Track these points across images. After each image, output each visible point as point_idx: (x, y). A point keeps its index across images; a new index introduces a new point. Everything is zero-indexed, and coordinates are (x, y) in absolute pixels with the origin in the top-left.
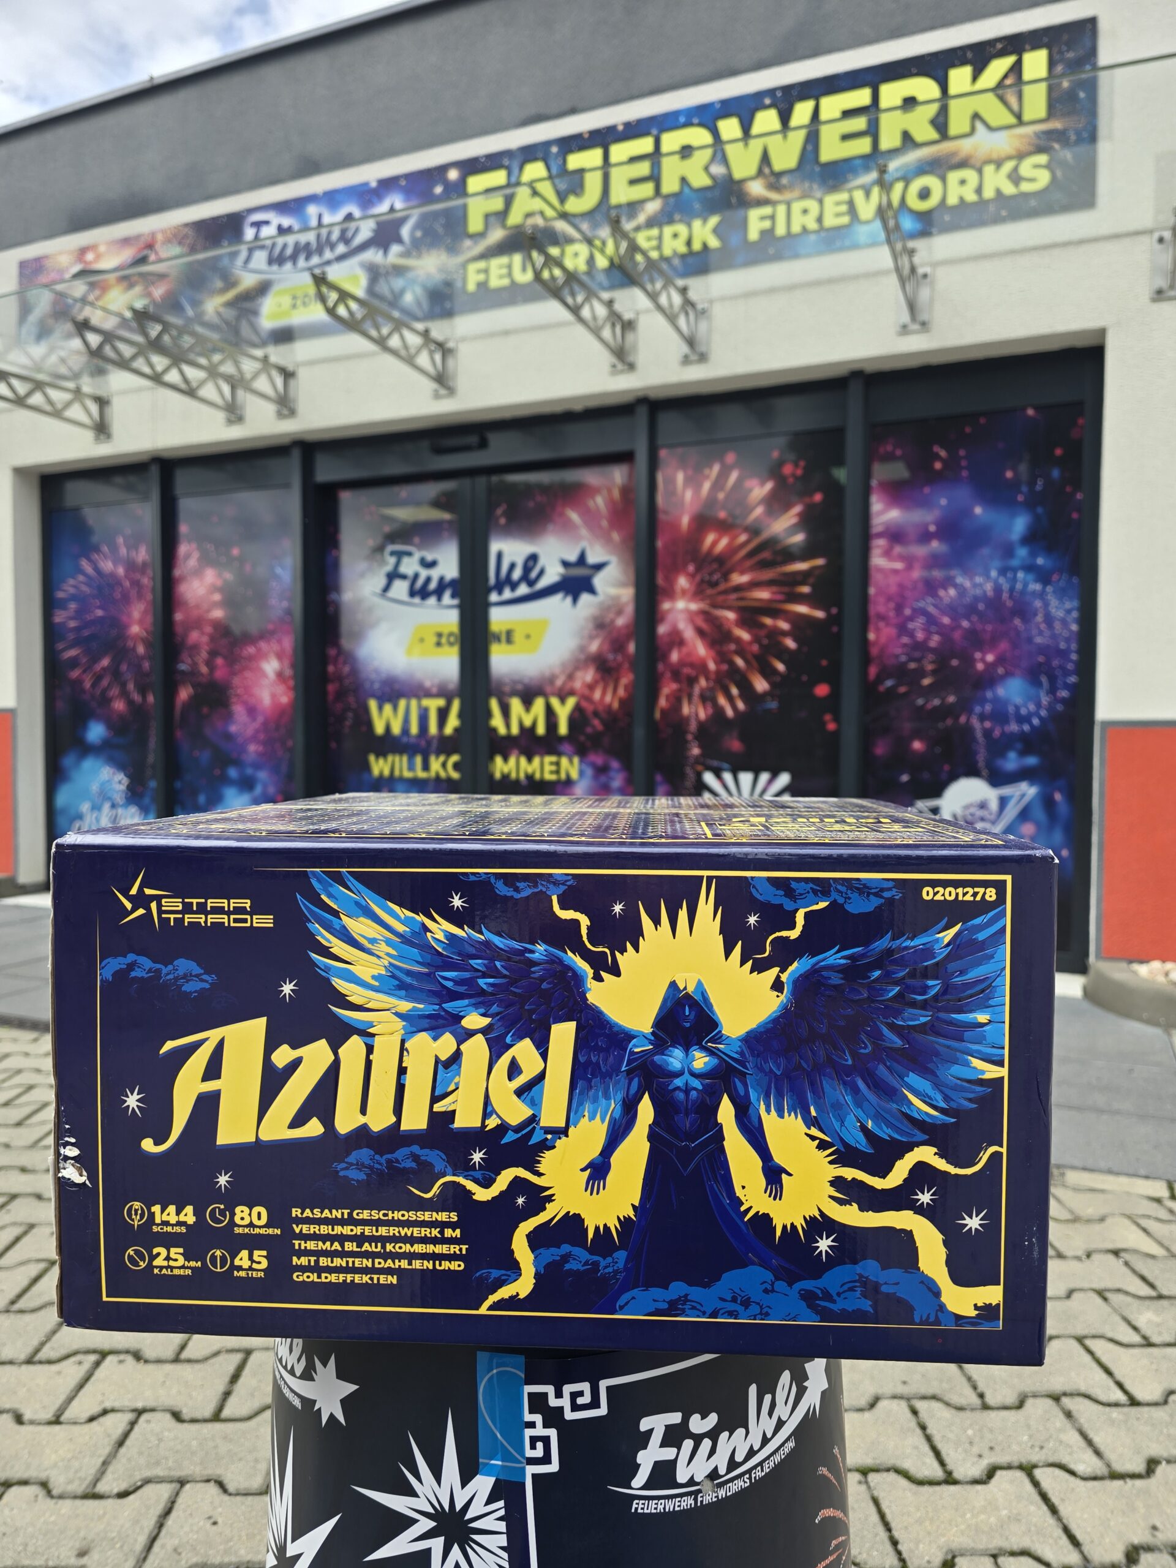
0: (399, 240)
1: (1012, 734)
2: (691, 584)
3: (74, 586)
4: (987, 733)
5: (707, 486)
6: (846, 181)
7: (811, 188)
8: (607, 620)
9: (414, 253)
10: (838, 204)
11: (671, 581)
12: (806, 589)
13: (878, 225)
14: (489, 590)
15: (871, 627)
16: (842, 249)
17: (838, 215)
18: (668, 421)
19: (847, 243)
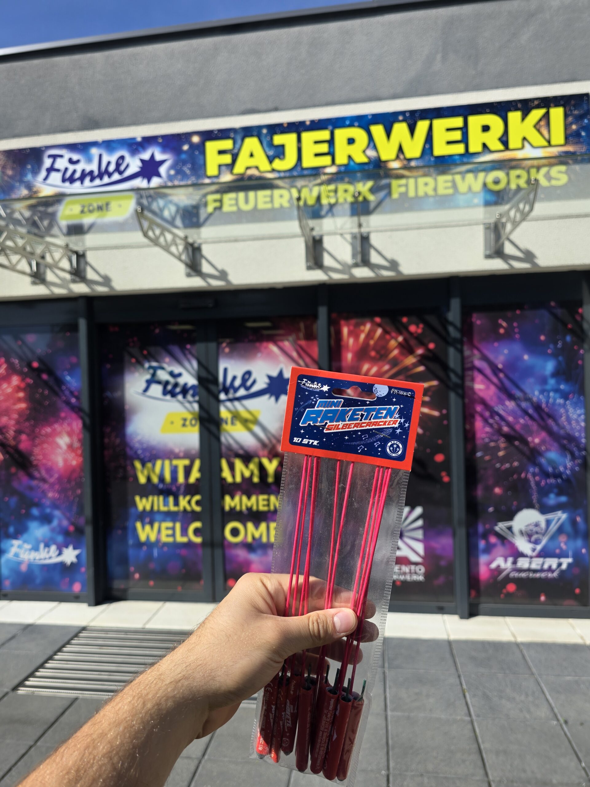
0: (159, 175)
1: (551, 484)
4: (538, 484)
5: (363, 336)
7: (429, 171)
12: (427, 399)
14: (219, 392)
16: (450, 208)
17: (446, 188)
19: (453, 204)
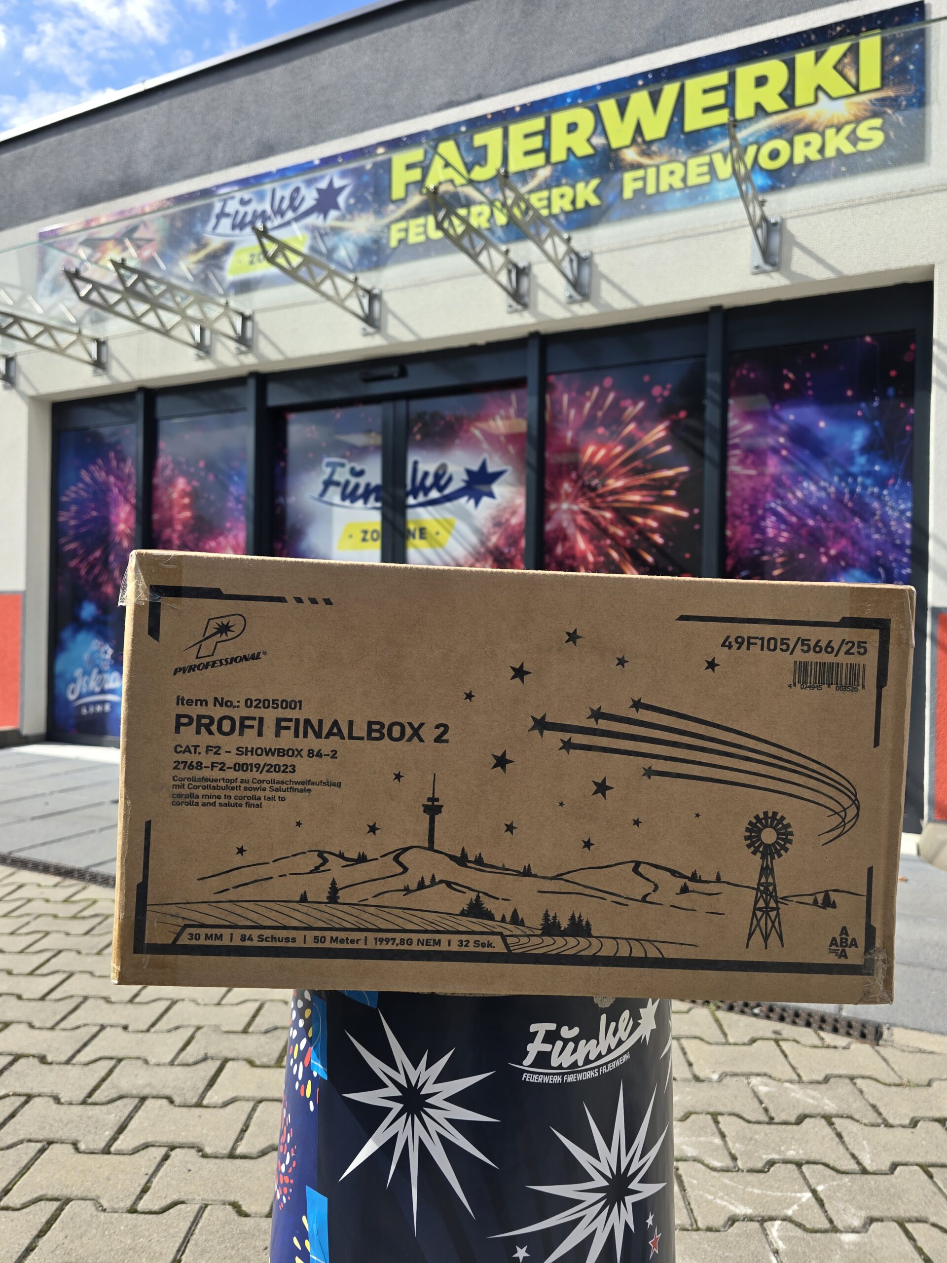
0: (337, 207)
2: (573, 488)
3: (76, 492)
5: (588, 405)
6: (707, 146)
7: (677, 152)
8: (503, 520)
9: (348, 217)
10: (699, 165)
11: (557, 487)
12: (672, 493)
13: (733, 182)
14: (407, 495)
15: (729, 525)
16: (703, 204)
17: (699, 175)
18: (555, 352)
19: (707, 198)
